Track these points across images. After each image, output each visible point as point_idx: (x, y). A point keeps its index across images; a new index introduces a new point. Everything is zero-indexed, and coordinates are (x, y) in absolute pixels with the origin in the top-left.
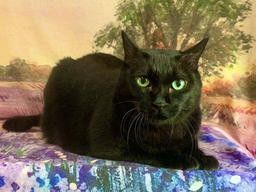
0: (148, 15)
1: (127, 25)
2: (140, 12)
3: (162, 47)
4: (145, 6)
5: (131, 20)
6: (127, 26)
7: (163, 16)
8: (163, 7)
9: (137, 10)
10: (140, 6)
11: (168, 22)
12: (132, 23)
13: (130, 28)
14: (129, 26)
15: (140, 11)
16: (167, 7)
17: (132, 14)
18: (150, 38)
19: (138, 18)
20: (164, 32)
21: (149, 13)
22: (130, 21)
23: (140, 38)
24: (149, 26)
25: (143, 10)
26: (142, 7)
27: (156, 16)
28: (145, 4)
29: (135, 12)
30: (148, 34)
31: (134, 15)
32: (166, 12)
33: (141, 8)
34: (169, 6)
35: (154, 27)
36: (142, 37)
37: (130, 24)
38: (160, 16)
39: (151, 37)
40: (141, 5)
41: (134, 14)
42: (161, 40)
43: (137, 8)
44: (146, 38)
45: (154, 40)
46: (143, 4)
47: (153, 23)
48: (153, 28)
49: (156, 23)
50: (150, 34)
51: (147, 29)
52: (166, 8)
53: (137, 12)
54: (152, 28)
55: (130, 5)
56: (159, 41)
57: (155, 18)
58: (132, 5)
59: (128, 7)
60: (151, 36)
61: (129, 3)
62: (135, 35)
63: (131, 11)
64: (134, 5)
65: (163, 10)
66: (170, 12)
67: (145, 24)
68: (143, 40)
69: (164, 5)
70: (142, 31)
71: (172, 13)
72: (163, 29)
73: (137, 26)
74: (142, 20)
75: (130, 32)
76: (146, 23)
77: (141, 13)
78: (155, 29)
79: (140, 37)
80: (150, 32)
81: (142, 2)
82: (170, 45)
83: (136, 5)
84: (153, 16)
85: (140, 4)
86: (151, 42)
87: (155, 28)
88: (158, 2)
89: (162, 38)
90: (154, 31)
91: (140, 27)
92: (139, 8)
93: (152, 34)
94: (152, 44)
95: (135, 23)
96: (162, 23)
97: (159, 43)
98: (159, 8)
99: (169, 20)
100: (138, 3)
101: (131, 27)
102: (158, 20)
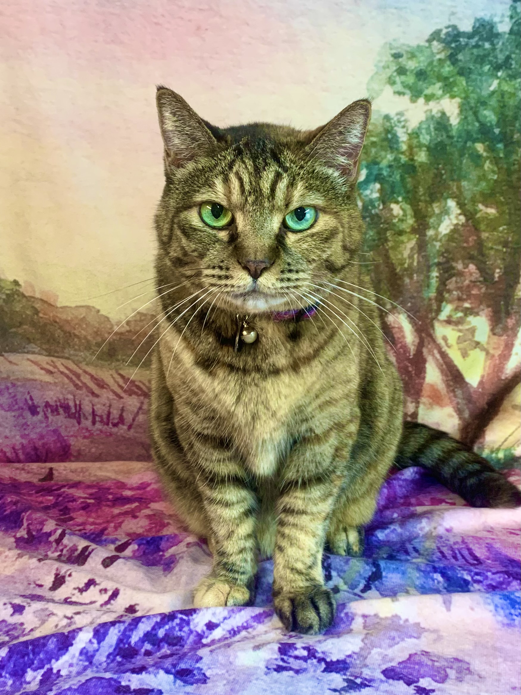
0: (438, 175)
1: (367, 196)
2: (411, 163)
3: (473, 279)
4: (432, 146)
5: (381, 184)
6: (367, 199)
7: (484, 184)
8: (488, 158)
9: (403, 153)
10: (415, 141)
11: (498, 205)
12: (381, 191)
13: (374, 207)
14: (371, 201)
15: (412, 160)
16: (501, 158)
17: (384, 163)
18: (435, 246)
19: (402, 179)
20: (485, 235)
21: (443, 172)
22: (378, 186)
23: (402, 242)
24: (437, 211)
25: (422, 157)
26: (420, 146)
27: (464, 183)
28: (431, 141)
29: (396, 160)
30: (430, 233)
31: (390, 166)
32: (493, 172)
33: (415, 150)
34: (508, 154)
35: (452, 217)
36: (409, 240)
37: (376, 195)
38: (476, 185)
39: (438, 244)
40: (419, 142)
41: (393, 163)
42: (471, 258)
43: (404, 147)
44: (422, 246)
45: (445, 255)
46: (425, 139)
47: (451, 204)
48: (450, 219)
49: (461, 205)
50: (437, 235)
51: (430, 217)
52: (496, 161)
53: (404, 159)
54: (446, 217)
55: (383, 135)
56: (466, 261)
57: (459, 188)
58: (389, 136)
59: (374, 139)
60: (440, 241)
61: (380, 129)
62: (386, 230)
63: (383, 153)
64: (395, 136)
65: (487, 165)
66: (509, 172)
67: (426, 201)
68: (412, 249)
69: (491, 149)
70: (411, 221)
71: (515, 177)
72: (482, 227)
73: (397, 202)
74: (416, 187)
75: (372, 219)
76: (428, 199)
77: (416, 164)
78: (455, 222)
79: (404, 238)
80: (436, 228)
81: (424, 131)
82: (499, 277)
83: (403, 137)
84: (453, 180)
85: (415, 135)
86: (436, 261)
87: (457, 217)
88: (475, 141)
89: (475, 253)
90: (452, 227)
91: (408, 207)
92: (410, 147)
93: (445, 235)
94: (438, 264)
95: (393, 192)
96: (481, 206)
97: (466, 266)
98: (477, 158)
99: (502, 199)
100: (410, 131)
101: (376, 204)
102: (468, 195)
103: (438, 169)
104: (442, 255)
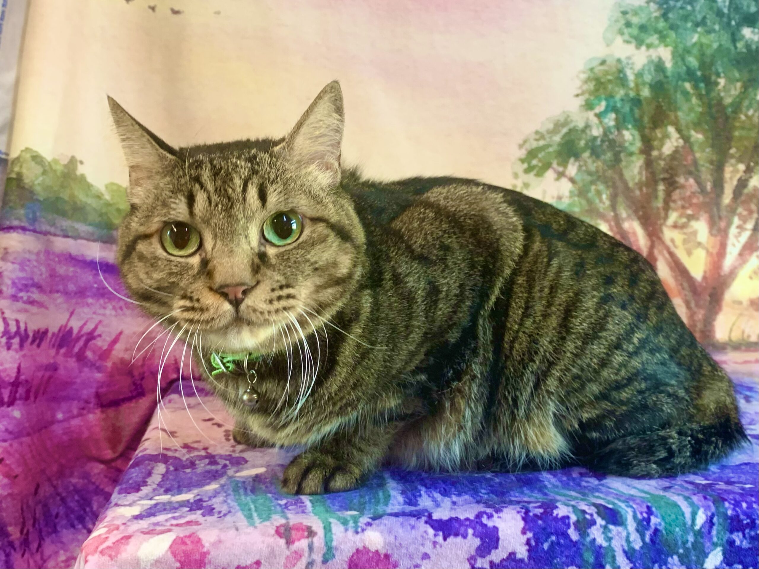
0: (659, 107)
1: (606, 124)
2: (637, 97)
3: (693, 190)
4: (653, 83)
5: (616, 114)
6: (606, 126)
7: (693, 115)
8: (693, 94)
9: (631, 89)
10: (640, 80)
11: (704, 132)
12: (616, 120)
13: (611, 133)
14: (609, 128)
15: (638, 95)
16: (703, 95)
17: (618, 97)
18: (659, 164)
19: (632, 110)
20: (698, 155)
21: (663, 104)
22: (613, 116)
23: (633, 162)
24: (659, 135)
25: (646, 92)
26: (644, 84)
27: (680, 114)
28: (652, 80)
29: (627, 95)
30: (655, 153)
31: (622, 100)
32: (699, 106)
33: (641, 87)
34: (708, 92)
35: (673, 140)
36: (638, 159)
37: (612, 123)
38: (688, 115)
39: (662, 163)
40: (643, 81)
41: (624, 98)
42: (690, 173)
43: (632, 85)
44: (649, 164)
45: (670, 171)
46: (648, 78)
47: (671, 129)
48: (671, 142)
49: (679, 131)
50: (661, 154)
51: (654, 140)
52: (700, 97)
53: (632, 94)
54: (668, 141)
55: (616, 75)
56: (687, 176)
57: (676, 117)
58: (622, 75)
59: (610, 77)
60: (664, 160)
61: (614, 70)
62: (620, 152)
63: (617, 89)
64: (625, 75)
65: (694, 100)
66: (710, 106)
67: (650, 128)
68: (641, 167)
69: (696, 87)
70: (638, 144)
71: (714, 110)
72: (696, 148)
73: (627, 129)
74: (641, 117)
75: (610, 143)
76: (652, 126)
77: (642, 98)
78: (675, 144)
79: (634, 158)
80: (659, 149)
81: (646, 72)
82: (711, 189)
83: (631, 77)
84: (671, 111)
85: (639, 75)
86: (662, 176)
87: (677, 141)
88: (684, 80)
89: (692, 169)
90: (674, 149)
91: (636, 133)
92: (637, 85)
93: (668, 155)
94: (664, 180)
95: (624, 121)
96: (693, 132)
97: (687, 180)
98: (686, 94)
99: (707, 127)
100: (636, 72)
101: (613, 130)
102: (683, 122)
103: (658, 102)
104: (667, 171)
